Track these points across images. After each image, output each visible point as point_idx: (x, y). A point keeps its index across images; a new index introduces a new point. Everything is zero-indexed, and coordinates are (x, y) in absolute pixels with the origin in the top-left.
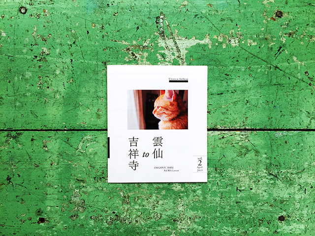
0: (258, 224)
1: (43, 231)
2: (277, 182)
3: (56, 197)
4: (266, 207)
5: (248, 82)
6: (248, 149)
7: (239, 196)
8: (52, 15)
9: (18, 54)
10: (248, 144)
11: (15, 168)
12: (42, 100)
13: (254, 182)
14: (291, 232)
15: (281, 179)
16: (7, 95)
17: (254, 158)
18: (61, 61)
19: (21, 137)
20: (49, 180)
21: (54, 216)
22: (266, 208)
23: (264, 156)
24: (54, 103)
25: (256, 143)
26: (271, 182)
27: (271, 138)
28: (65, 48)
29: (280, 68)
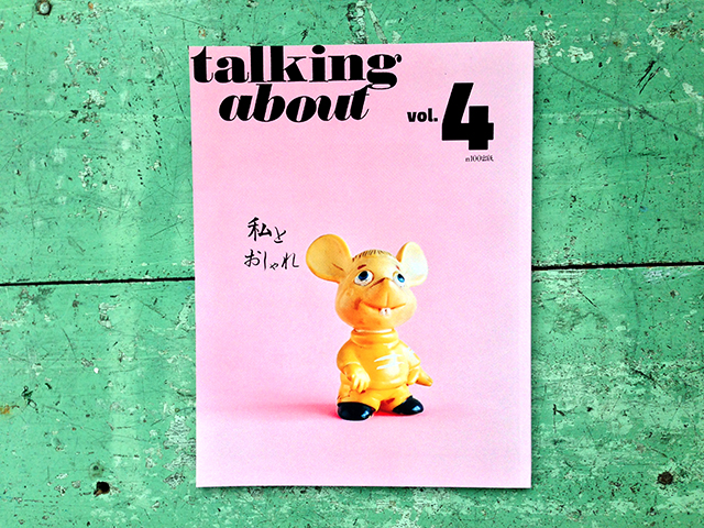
0: (609, 491)
1: (106, 514)
2: (653, 391)
3: (133, 433)
4: (628, 452)
5: (574, 151)
6: (578, 314)
7: (560, 426)
8: (108, 13)
9: (35, 109)
10: (579, 300)
11: (39, 370)
12: (93, 211)
13: (597, 391)
14: (689, 510)
15: (663, 384)
16: (15, 203)
17: (594, 333)
18: (131, 120)
19: (51, 299)
20: (115, 396)
21: (131, 479)
22: (627, 455)
23: (620, 328)
24: (120, 218)
25: (599, 297)
26: (638, 392)
27: (635, 284)
28: (141, 89)
29: (653, 114)
